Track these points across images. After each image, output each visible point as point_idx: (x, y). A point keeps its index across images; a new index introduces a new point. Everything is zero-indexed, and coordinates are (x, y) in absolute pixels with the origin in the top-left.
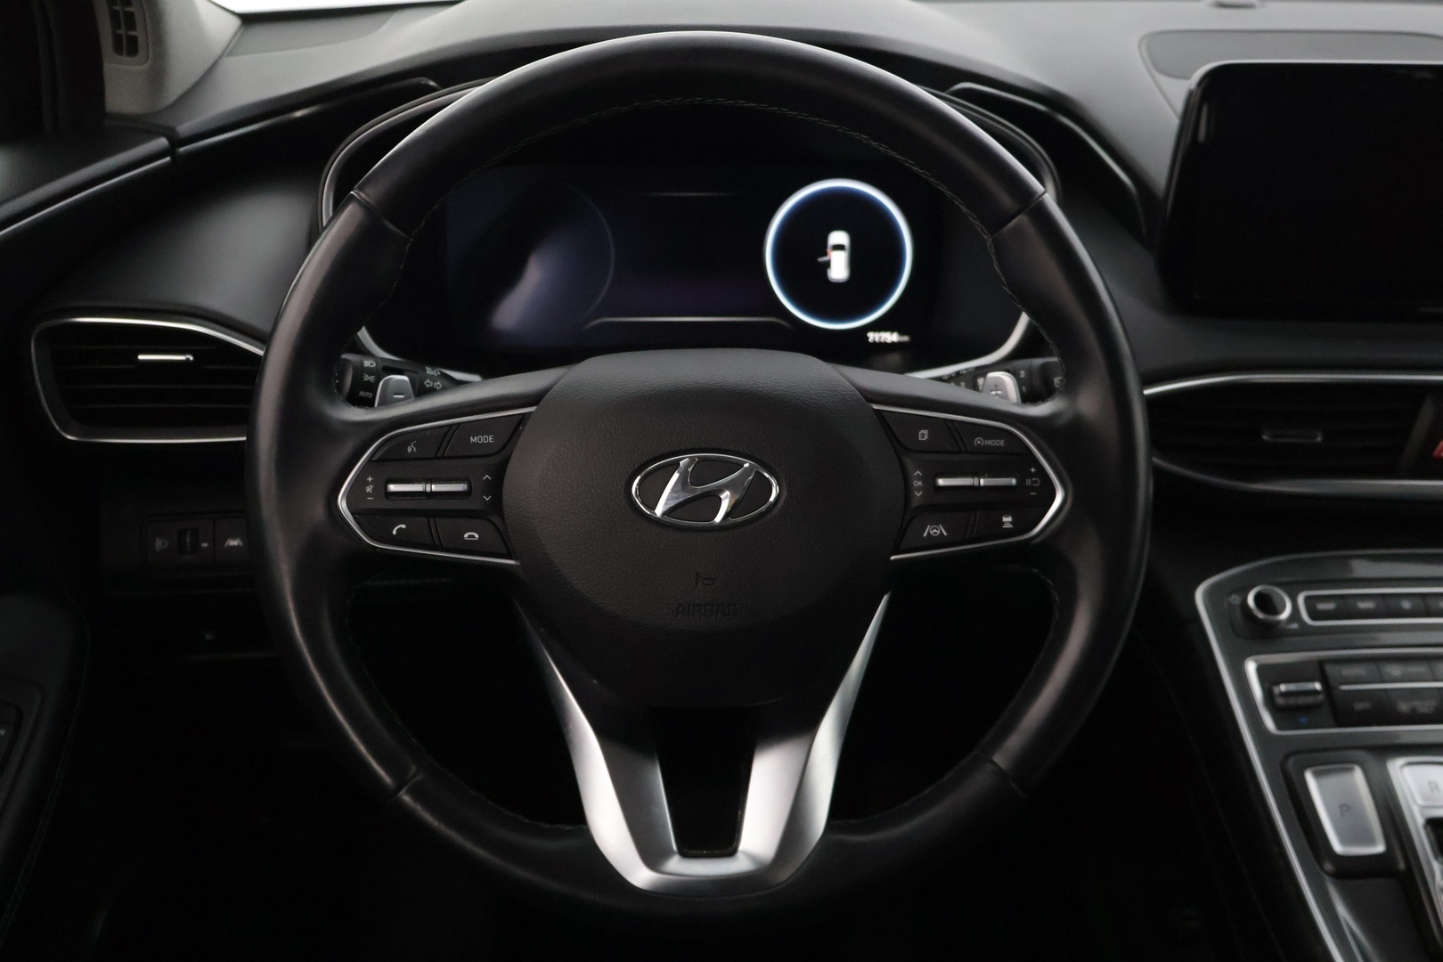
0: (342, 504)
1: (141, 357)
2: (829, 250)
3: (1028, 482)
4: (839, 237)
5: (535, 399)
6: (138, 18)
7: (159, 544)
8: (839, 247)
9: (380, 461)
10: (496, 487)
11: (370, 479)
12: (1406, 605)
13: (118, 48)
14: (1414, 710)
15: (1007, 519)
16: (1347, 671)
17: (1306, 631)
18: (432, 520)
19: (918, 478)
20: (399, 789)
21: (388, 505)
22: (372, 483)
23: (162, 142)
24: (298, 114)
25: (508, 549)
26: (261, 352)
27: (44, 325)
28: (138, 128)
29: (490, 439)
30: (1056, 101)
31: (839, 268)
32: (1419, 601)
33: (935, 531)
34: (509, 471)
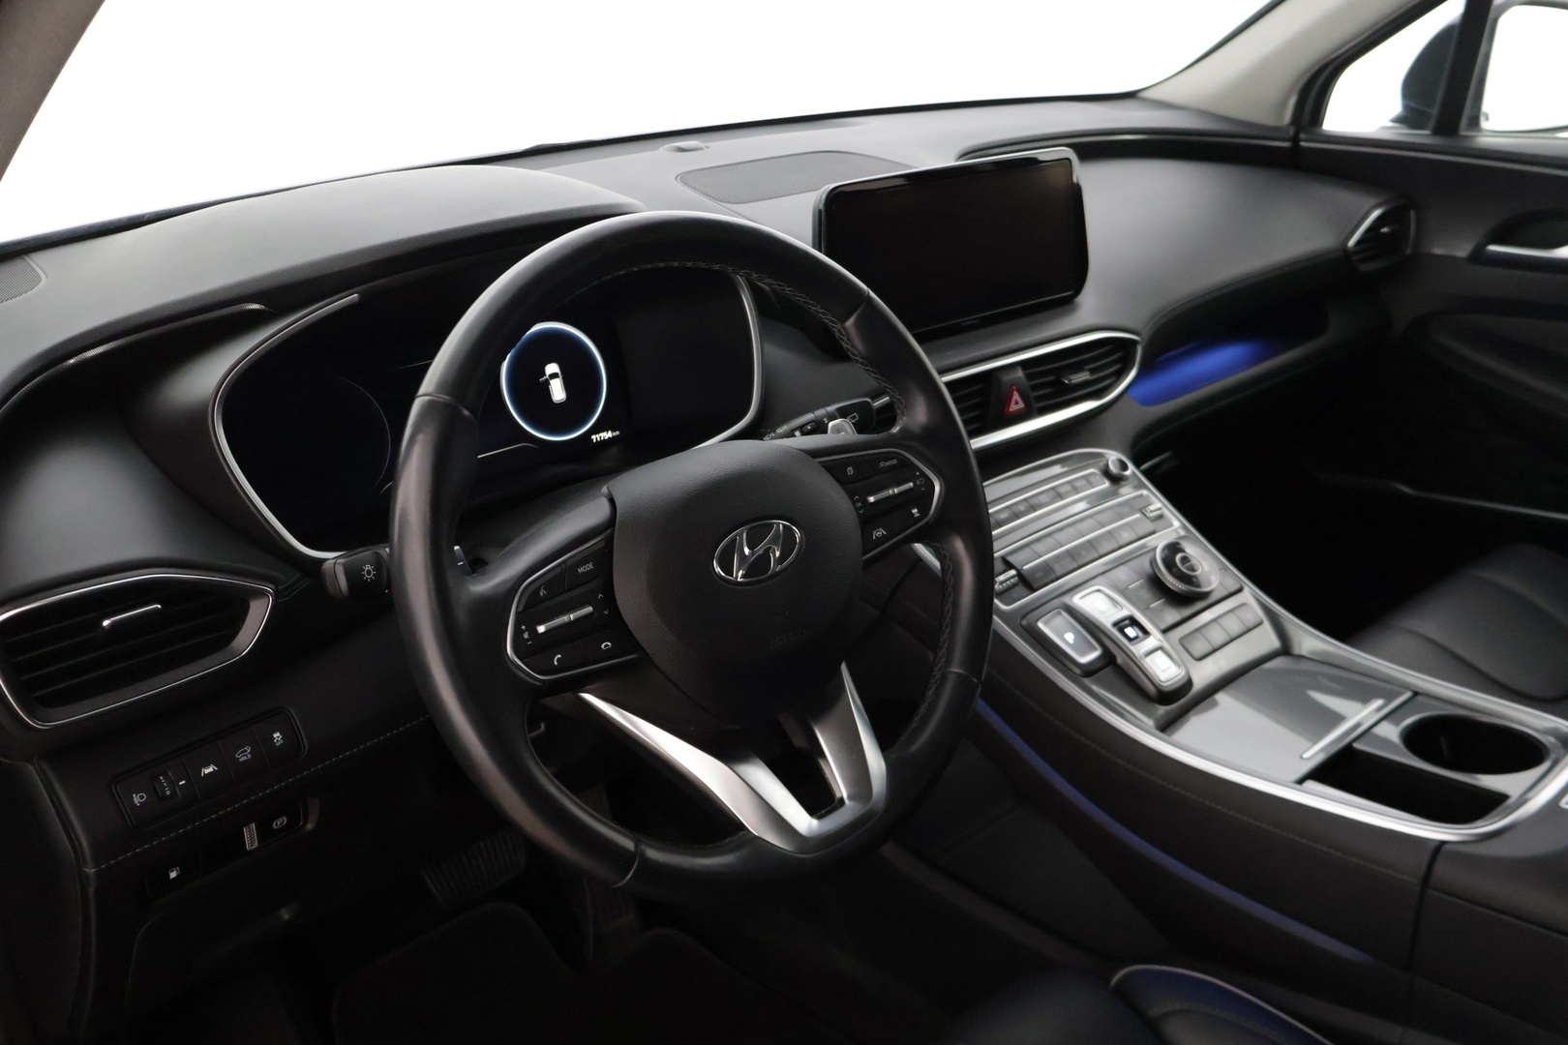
0: (511, 655)
1: (106, 622)
2: (548, 379)
3: (917, 482)
4: (552, 368)
7: (137, 799)
8: (554, 376)
9: (525, 609)
10: (610, 600)
11: (523, 627)
12: (1022, 508)
15: (915, 511)
18: (576, 643)
19: (858, 501)
21: (542, 644)
22: (526, 630)
29: (591, 565)
31: (558, 392)
33: (879, 533)
34: (617, 585)
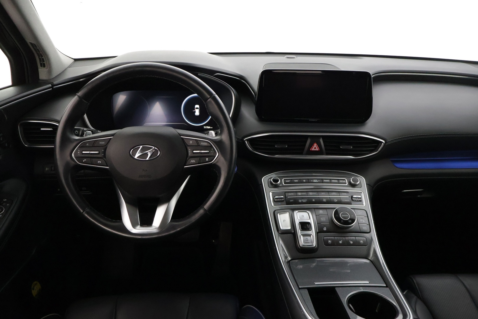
0: (73, 155)
1: (41, 129)
2: (195, 109)
3: (211, 152)
4: (197, 106)
5: (112, 135)
6: (45, 60)
7: (47, 169)
8: (197, 108)
9: (81, 147)
10: (104, 152)
12: (304, 181)
13: (41, 66)
14: (302, 201)
15: (207, 159)
16: (290, 194)
17: (283, 186)
18: (91, 159)
19: (190, 151)
20: (83, 212)
21: (83, 156)
22: (79, 151)
23: (50, 85)
24: (81, 80)
25: (107, 164)
26: (58, 125)
27: (21, 122)
28: (45, 82)
29: (104, 143)
30: (241, 77)
31: (197, 113)
32: (307, 180)
33: (193, 161)
34: (107, 149)
